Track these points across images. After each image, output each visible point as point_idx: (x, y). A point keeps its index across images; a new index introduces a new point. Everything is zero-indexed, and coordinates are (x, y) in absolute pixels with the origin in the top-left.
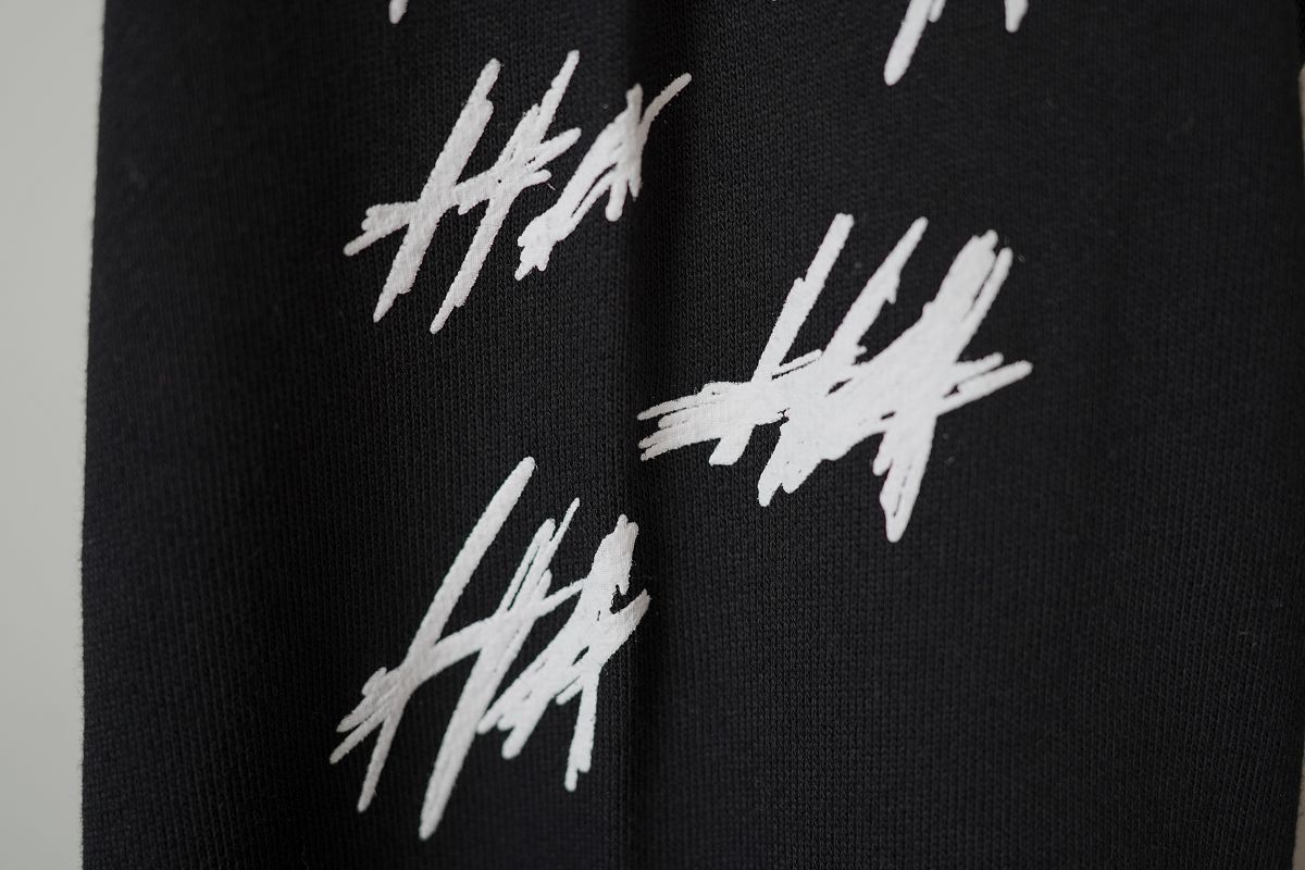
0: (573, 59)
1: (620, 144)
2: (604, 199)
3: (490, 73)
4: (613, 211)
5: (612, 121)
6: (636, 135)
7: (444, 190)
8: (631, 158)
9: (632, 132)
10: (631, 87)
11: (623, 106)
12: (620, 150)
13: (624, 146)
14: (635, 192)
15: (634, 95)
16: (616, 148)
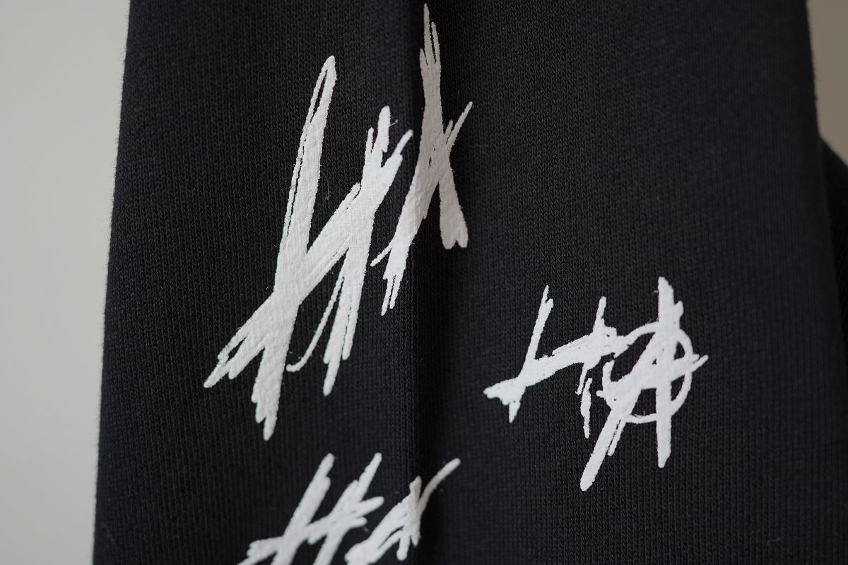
0: (377, 459)
1: (405, 515)
2: (396, 546)
3: (328, 463)
4: (402, 554)
5: (401, 501)
6: (416, 508)
7: (300, 528)
8: (412, 523)
9: (414, 506)
10: (412, 480)
11: (407, 492)
12: (405, 519)
13: (408, 516)
14: (415, 542)
15: (415, 485)
16: (402, 517)
